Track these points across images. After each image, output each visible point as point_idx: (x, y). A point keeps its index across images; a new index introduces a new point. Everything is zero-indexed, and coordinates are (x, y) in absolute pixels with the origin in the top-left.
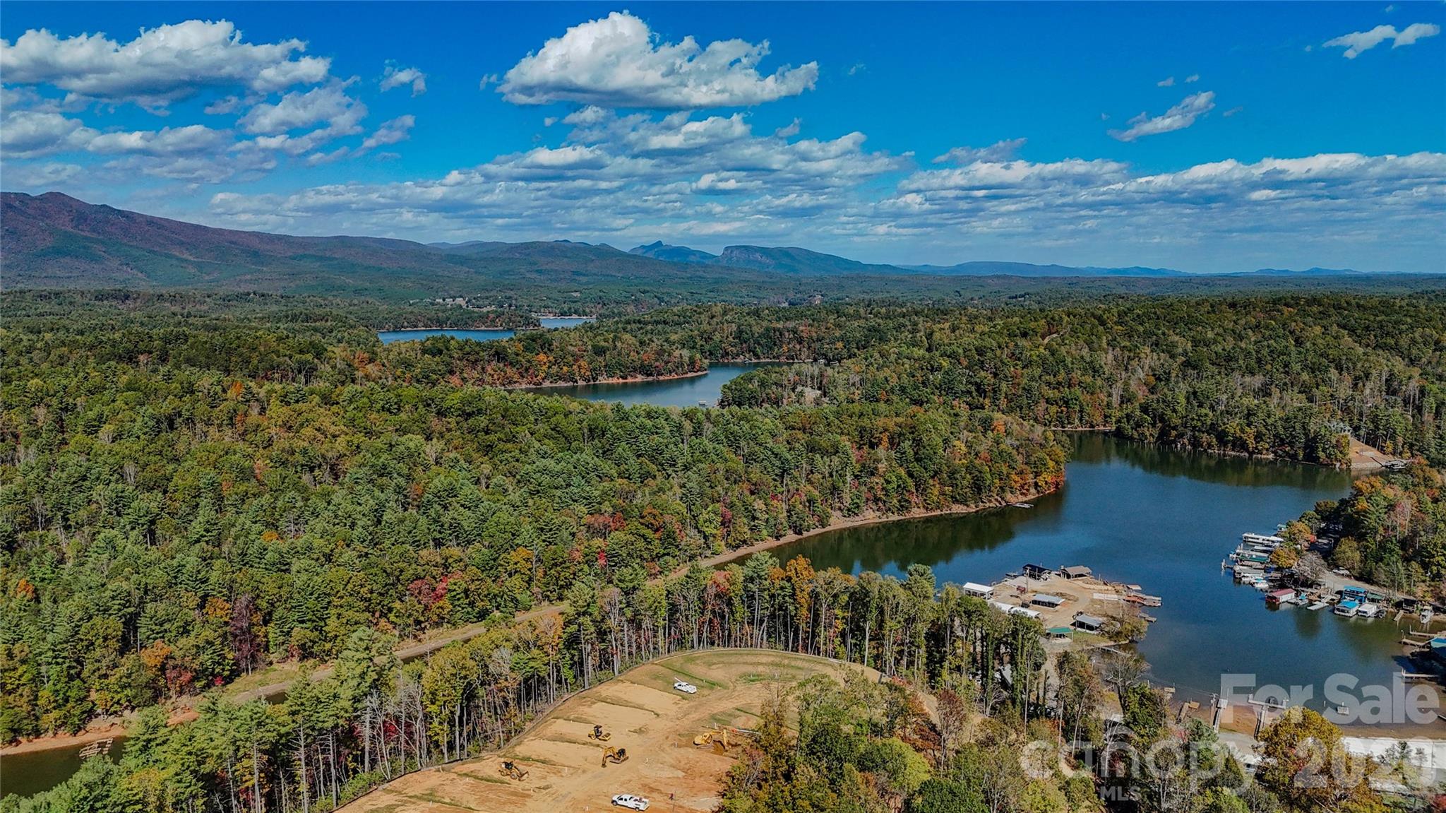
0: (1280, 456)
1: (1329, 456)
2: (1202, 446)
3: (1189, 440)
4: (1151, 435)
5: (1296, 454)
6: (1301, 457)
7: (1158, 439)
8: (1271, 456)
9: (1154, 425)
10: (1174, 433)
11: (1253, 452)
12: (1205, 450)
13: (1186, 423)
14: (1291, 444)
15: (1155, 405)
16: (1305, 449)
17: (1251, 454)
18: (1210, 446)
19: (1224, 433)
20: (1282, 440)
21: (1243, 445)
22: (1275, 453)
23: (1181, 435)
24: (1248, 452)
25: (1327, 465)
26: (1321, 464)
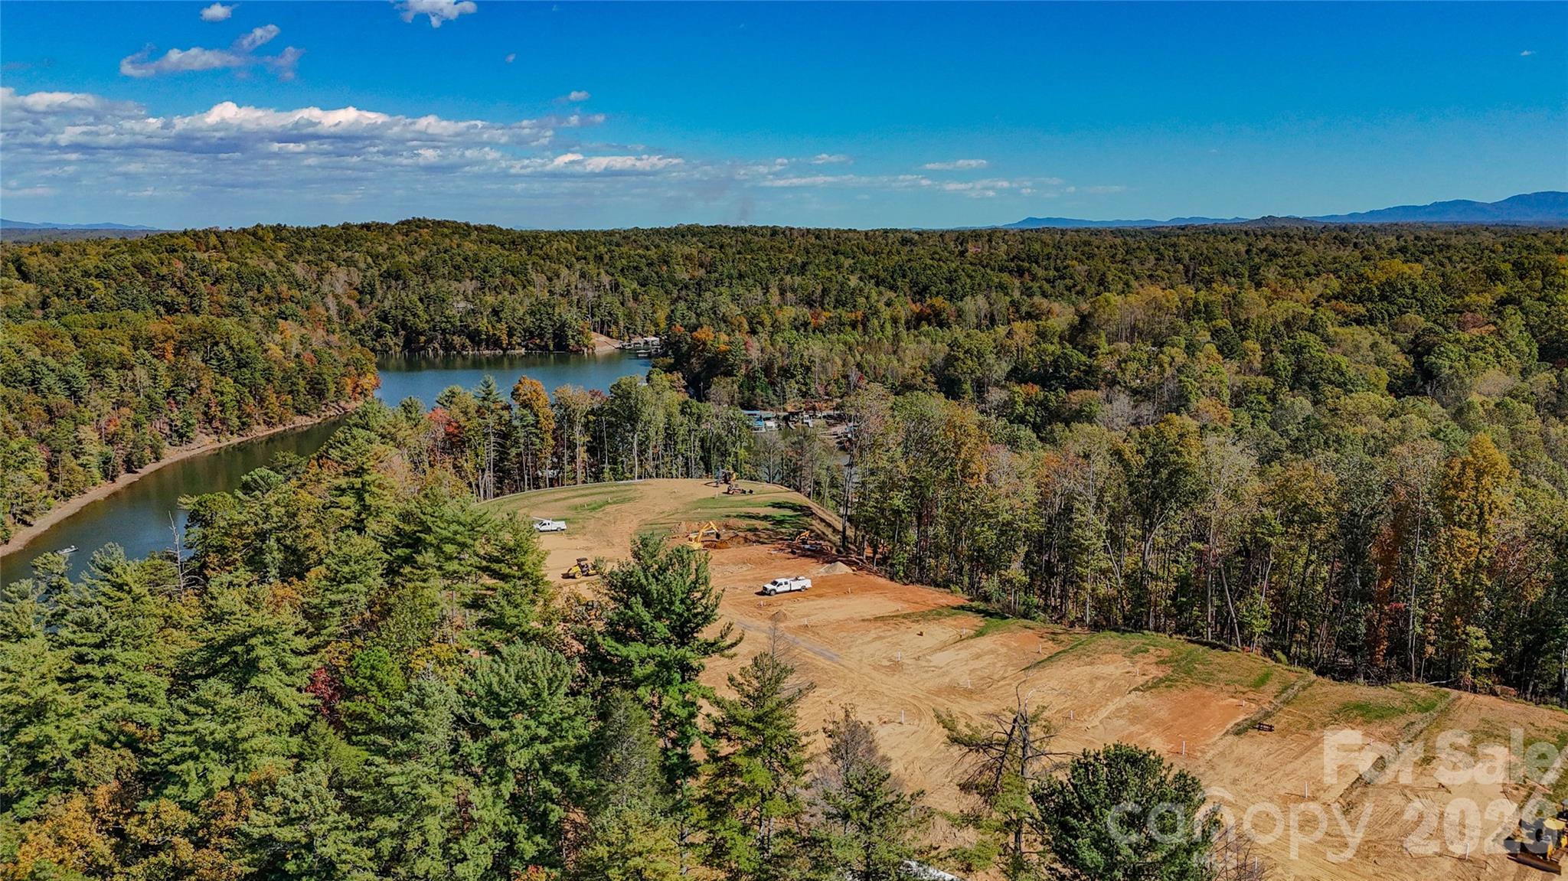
0: (532, 349)
1: (577, 342)
2: (455, 348)
3: (441, 345)
4: (395, 344)
5: (547, 346)
6: (551, 348)
7: (404, 348)
8: (523, 351)
9: (396, 333)
10: (423, 339)
11: (507, 349)
12: (459, 353)
13: (434, 326)
14: (541, 336)
15: (393, 312)
16: (554, 339)
17: (505, 350)
18: (464, 347)
19: (478, 332)
20: (531, 333)
21: (496, 343)
22: (526, 347)
23: (430, 341)
24: (502, 349)
25: (577, 352)
26: (571, 351)
